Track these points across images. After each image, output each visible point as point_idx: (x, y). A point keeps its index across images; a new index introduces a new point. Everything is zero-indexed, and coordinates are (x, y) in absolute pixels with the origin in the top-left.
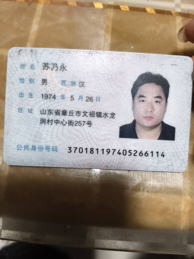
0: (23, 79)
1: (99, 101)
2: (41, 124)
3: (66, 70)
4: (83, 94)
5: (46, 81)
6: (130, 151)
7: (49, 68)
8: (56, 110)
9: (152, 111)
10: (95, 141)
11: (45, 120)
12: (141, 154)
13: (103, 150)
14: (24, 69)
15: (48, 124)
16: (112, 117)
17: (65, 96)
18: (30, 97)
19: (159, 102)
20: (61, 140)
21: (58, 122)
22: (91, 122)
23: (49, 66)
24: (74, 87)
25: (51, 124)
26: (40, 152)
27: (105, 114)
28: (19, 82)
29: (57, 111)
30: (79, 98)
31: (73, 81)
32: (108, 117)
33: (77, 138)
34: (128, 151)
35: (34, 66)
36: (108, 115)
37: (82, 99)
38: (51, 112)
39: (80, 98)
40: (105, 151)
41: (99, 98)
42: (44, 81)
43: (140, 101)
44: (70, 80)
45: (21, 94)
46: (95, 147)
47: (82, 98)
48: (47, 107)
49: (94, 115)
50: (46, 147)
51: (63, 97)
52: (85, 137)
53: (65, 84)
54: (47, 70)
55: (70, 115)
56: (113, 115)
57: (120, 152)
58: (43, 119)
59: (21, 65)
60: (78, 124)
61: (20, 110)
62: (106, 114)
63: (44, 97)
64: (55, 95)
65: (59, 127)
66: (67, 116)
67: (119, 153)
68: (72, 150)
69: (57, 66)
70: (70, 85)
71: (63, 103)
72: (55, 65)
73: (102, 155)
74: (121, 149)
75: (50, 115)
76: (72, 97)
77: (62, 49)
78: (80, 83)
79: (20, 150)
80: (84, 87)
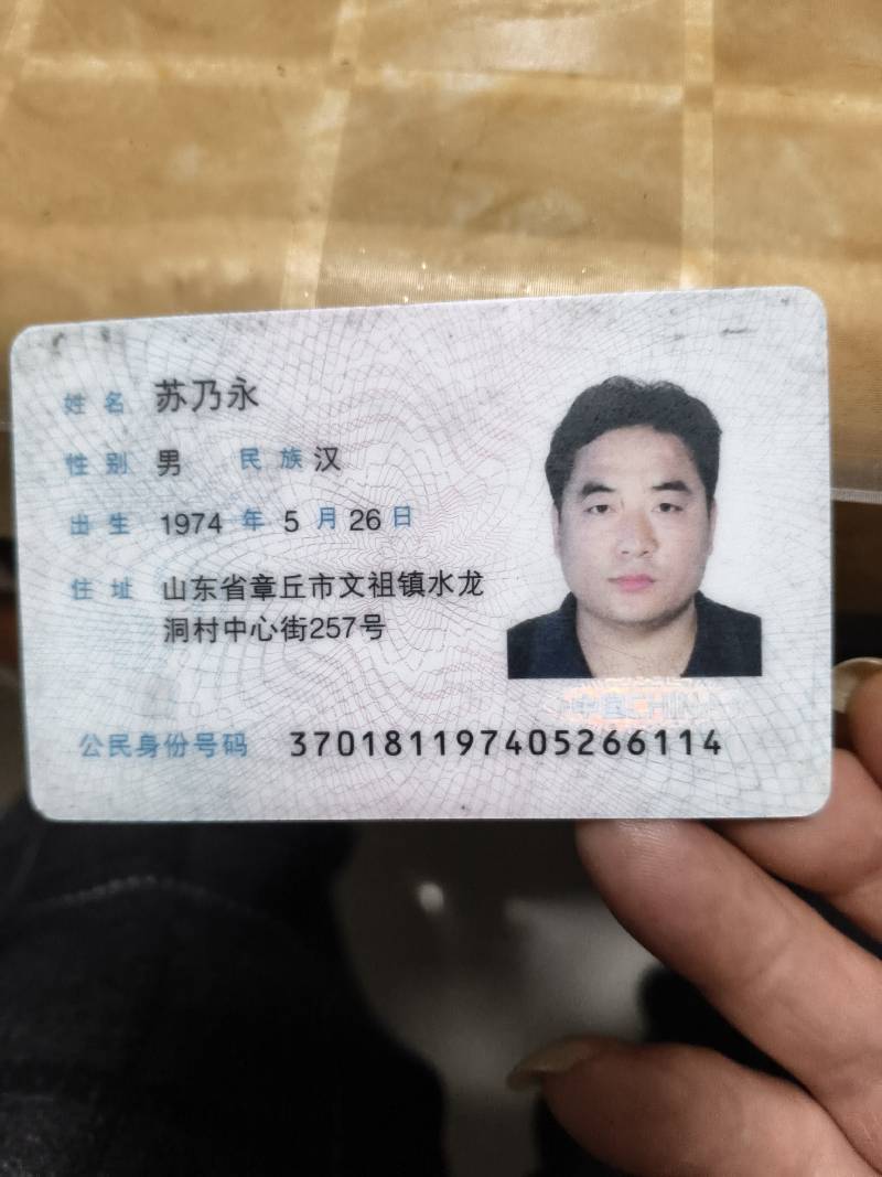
0: (81, 458)
2: (170, 643)
3: (255, 404)
4: (338, 500)
5: (177, 460)
6: (559, 736)
7: (181, 403)
8: (227, 579)
9: (645, 553)
10: (406, 699)
11: (183, 622)
12: (612, 747)
13: (441, 735)
14: (82, 416)
15: (200, 641)
16: (470, 588)
17: (260, 516)
18: (117, 530)
19: (678, 509)
20: (260, 703)
21: (240, 627)
22: (378, 616)
23: (182, 395)
24: (295, 474)
25: (211, 637)
26: (178, 761)
27: (437, 578)
28: (66, 473)
29: (229, 583)
30: (319, 517)
31: (289, 449)
32: (452, 591)
33: (324, 693)
34: (553, 735)
35: (121, 400)
36: (451, 583)
37: (333, 520)
38: (205, 589)
39: (326, 517)
40: (451, 740)
41: (405, 512)
42: (169, 460)
43: (589, 510)
44: (279, 447)
45: (80, 523)
46: (406, 727)
47: (331, 517)
48: (191, 569)
49: (390, 587)
50: (199, 740)
51: (251, 522)
52: (360, 686)
53: (257, 463)
54: (175, 410)
55: (286, 597)
56: (473, 581)
57: (515, 739)
58: (176, 622)
59: (67, 399)
60: (323, 632)
61: (81, 589)
62: (442, 580)
63: (174, 528)
64: (217, 516)
65: (244, 651)
66: (277, 599)
67: (513, 744)
68: (308, 746)
69: (218, 388)
70: (276, 464)
71: (254, 544)
72: (206, 385)
73: (440, 758)
74: (519, 726)
75: (203, 600)
76: (290, 516)
77: (233, 315)
78: (319, 453)
79: (95, 758)
80: (338, 469)
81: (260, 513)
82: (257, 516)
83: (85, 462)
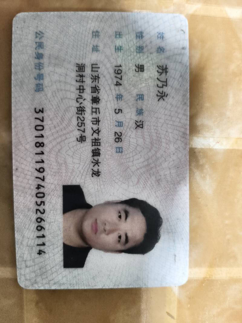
1: (117, 152)
2: (76, 65)
3: (159, 100)
4: (125, 128)
5: (140, 71)
6: (43, 203)
7: (160, 74)
8: (99, 87)
9: (105, 231)
10: (56, 149)
11: (83, 70)
12: (39, 220)
13: (43, 162)
15: (77, 76)
16: (94, 173)
17: (121, 100)
18: (117, 48)
19: (119, 241)
20: (54, 97)
21: (81, 91)
22: (85, 141)
23: (163, 74)
24: (134, 113)
25: (78, 80)
26: (33, 66)
27: (98, 161)
28: (137, 31)
29: (97, 88)
30: (120, 121)
31: (143, 111)
32: (94, 166)
33: (58, 120)
34: (43, 201)
35: (161, 52)
36: (96, 166)
37: (119, 126)
38: (95, 79)
39: (119, 123)
40: (41, 165)
41: (120, 151)
42: (141, 68)
43: (120, 213)
44: (144, 108)
45: (120, 35)
46: (46, 149)
48: (102, 74)
49: (95, 145)
50: (41, 74)
51: (118, 97)
52: (60, 133)
53: (138, 100)
54: (158, 71)
55: (92, 108)
57: (41, 187)
58: (83, 68)
59: (163, 33)
60: (80, 121)
61: (96, 34)
62: (97, 163)
63: (117, 69)
64: (121, 85)
65: (73, 92)
66: (91, 105)
68: (38, 114)
69: (164, 87)
70: (138, 106)
71: (111, 97)
72: (166, 83)
73: (34, 161)
74: (46, 189)
75: (91, 78)
76: (120, 111)
77: (189, 94)
78: (141, 122)
79: (35, 36)
80: (136, 128)
81: (122, 100)
82: (121, 99)
83: (141, 38)
